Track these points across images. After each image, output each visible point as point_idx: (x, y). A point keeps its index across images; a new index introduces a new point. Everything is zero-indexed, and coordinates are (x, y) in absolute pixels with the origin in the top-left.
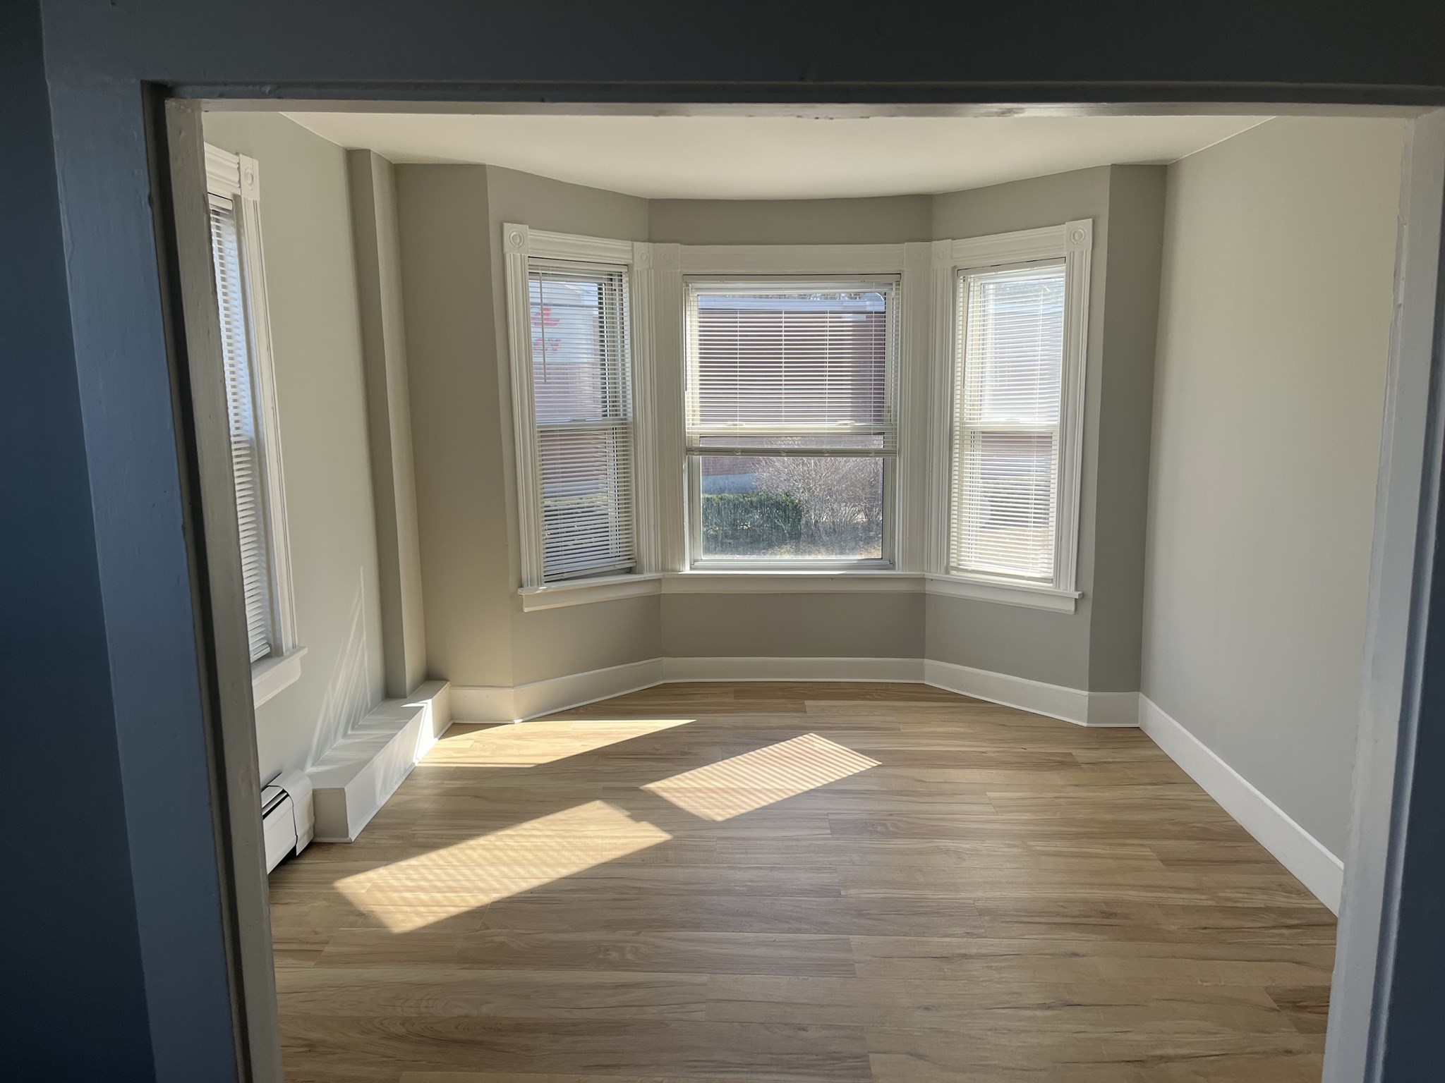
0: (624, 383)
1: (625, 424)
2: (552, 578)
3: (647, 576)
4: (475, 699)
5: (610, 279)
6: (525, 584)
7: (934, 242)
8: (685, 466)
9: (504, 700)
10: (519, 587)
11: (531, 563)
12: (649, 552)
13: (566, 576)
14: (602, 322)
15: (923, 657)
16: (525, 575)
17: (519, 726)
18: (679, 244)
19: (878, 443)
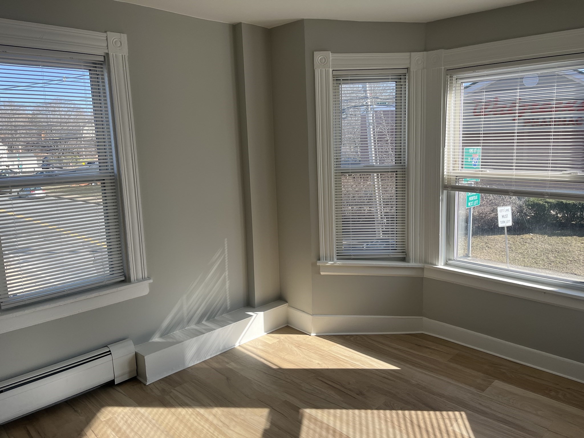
1: (404, 168)
2: (341, 257)
3: (412, 264)
5: (400, 78)
6: (321, 259)
8: (445, 197)
9: (308, 322)
10: (318, 260)
13: (353, 257)
16: (322, 253)
18: (443, 50)
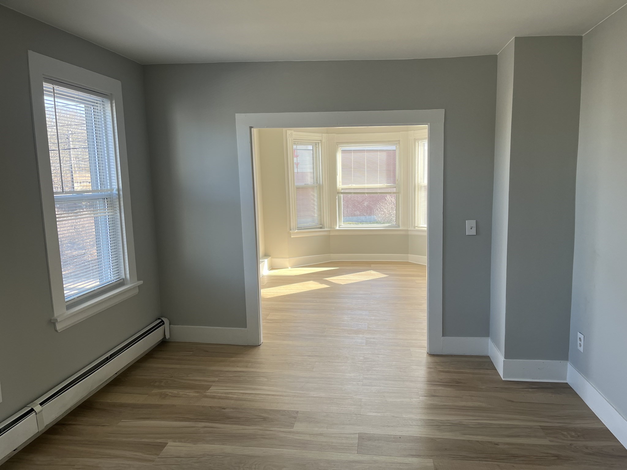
0: (320, 174)
1: (320, 185)
2: (299, 228)
3: (326, 229)
4: (278, 261)
5: (315, 144)
6: (292, 229)
7: (409, 132)
8: (337, 197)
9: (286, 262)
10: (290, 230)
11: (293, 225)
12: (327, 220)
13: (303, 228)
14: (313, 157)
15: (408, 254)
16: (292, 227)
17: (290, 268)
19: (394, 190)
